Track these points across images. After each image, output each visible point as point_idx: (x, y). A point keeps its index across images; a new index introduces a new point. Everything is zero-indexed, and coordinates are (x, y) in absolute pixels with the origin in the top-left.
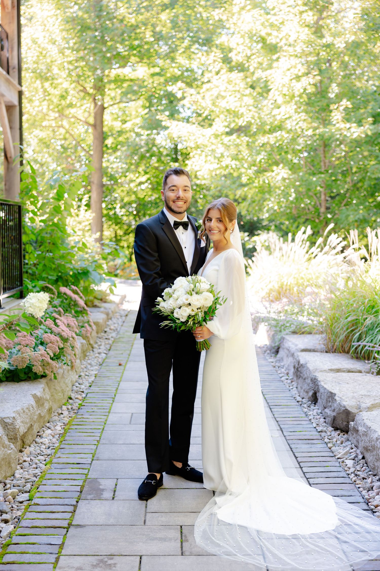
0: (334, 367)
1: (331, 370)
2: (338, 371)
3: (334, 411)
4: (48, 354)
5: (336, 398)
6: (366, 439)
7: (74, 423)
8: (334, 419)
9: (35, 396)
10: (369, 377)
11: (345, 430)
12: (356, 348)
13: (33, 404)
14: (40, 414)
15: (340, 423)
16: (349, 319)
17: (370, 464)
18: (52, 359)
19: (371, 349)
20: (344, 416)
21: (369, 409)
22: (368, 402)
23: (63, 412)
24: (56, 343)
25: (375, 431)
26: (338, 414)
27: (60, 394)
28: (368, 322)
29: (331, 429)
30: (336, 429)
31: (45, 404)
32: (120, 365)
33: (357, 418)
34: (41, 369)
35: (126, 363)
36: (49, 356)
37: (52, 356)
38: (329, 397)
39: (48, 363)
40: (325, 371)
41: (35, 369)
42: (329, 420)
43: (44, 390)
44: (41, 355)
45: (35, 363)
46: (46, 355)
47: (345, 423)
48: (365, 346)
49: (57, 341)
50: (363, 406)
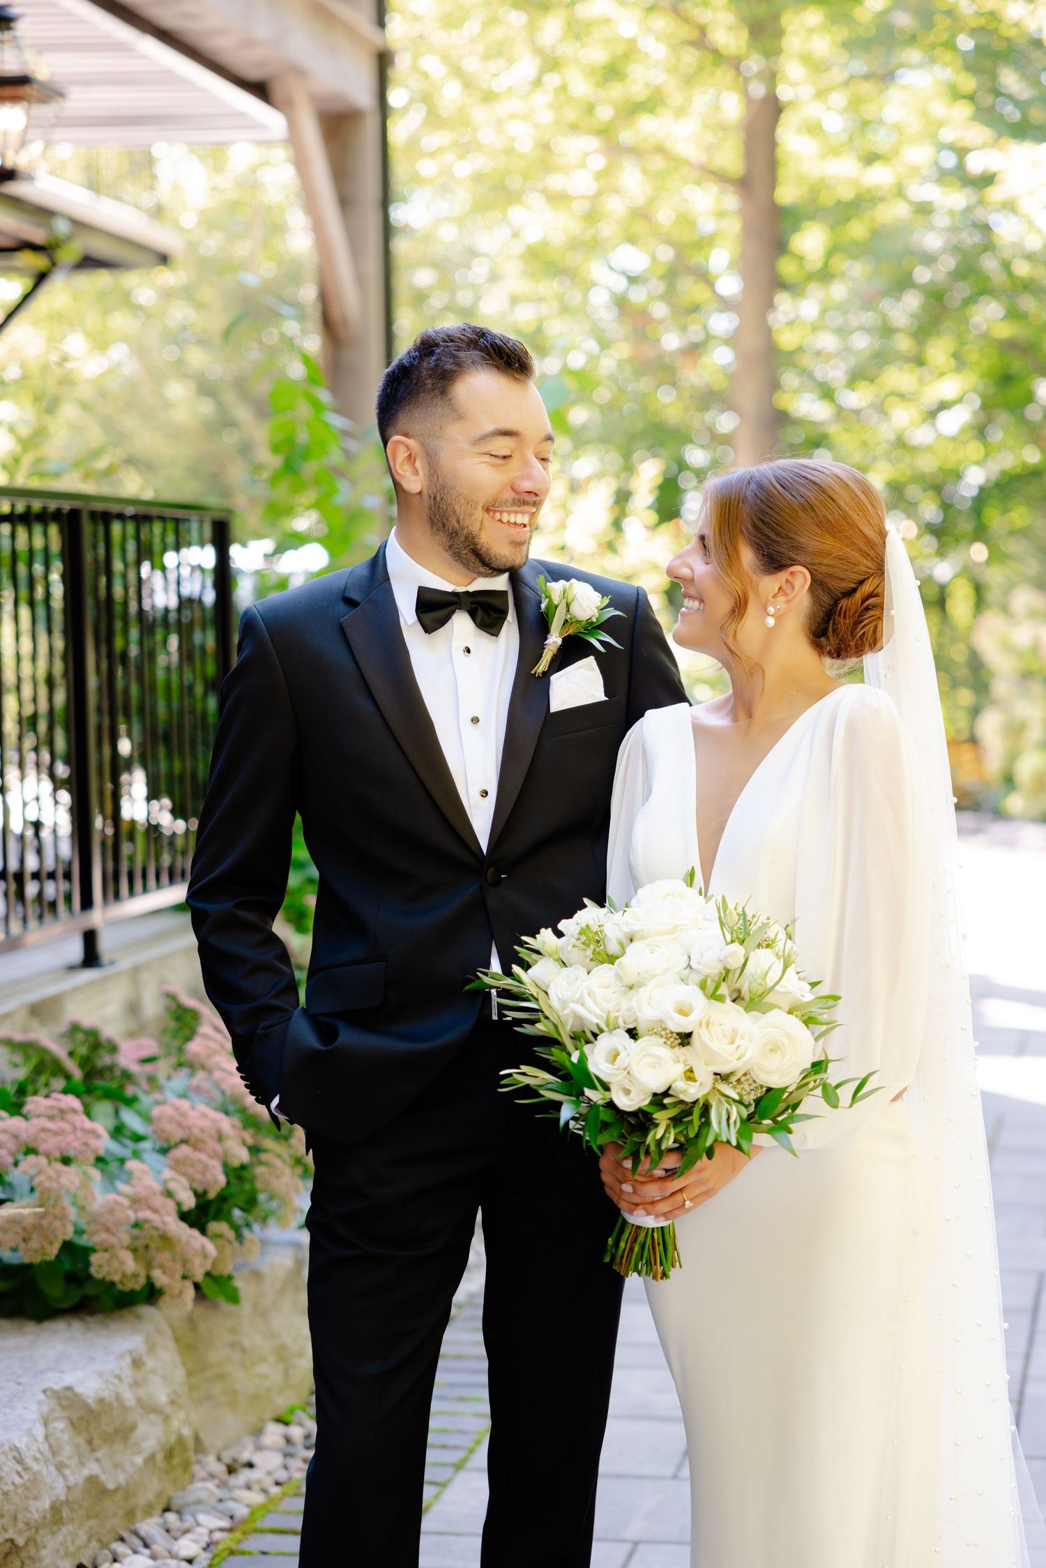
4: (169, 1194)
7: (268, 1523)
9: (66, 1399)
13: (21, 1441)
14: (92, 1480)
18: (184, 1216)
23: (256, 1459)
24: (212, 1144)
27: (262, 1368)
31: (142, 1428)
34: (130, 1264)
36: (171, 1204)
37: (189, 1202)
39: (166, 1240)
41: (99, 1266)
43: (137, 1363)
44: (136, 1202)
45: (101, 1237)
46: (159, 1201)
49: (220, 1137)
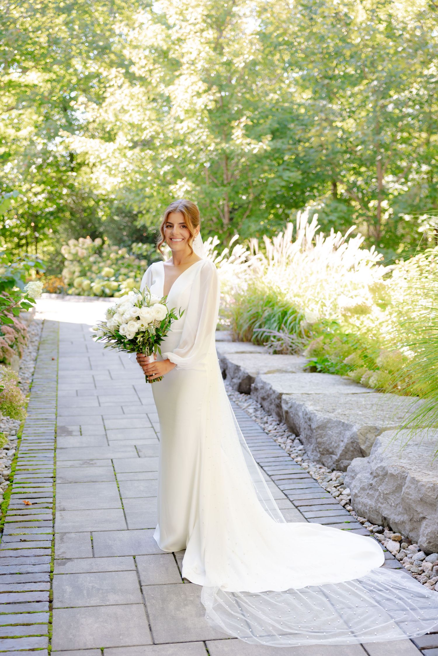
0: (239, 350)
1: (237, 353)
2: (243, 352)
3: (239, 378)
5: (242, 369)
6: (263, 391)
8: (240, 385)
10: (267, 356)
11: (247, 392)
12: (257, 336)
15: (245, 387)
16: (251, 313)
17: (267, 409)
19: (268, 334)
20: (247, 381)
21: (265, 373)
22: (265, 370)
25: (269, 384)
26: (243, 380)
28: (266, 314)
29: (237, 393)
30: (241, 393)
32: (53, 359)
33: (257, 380)
35: (58, 358)
38: (235, 370)
40: (232, 353)
42: (236, 387)
47: (248, 387)
48: (264, 332)
50: (261, 372)
